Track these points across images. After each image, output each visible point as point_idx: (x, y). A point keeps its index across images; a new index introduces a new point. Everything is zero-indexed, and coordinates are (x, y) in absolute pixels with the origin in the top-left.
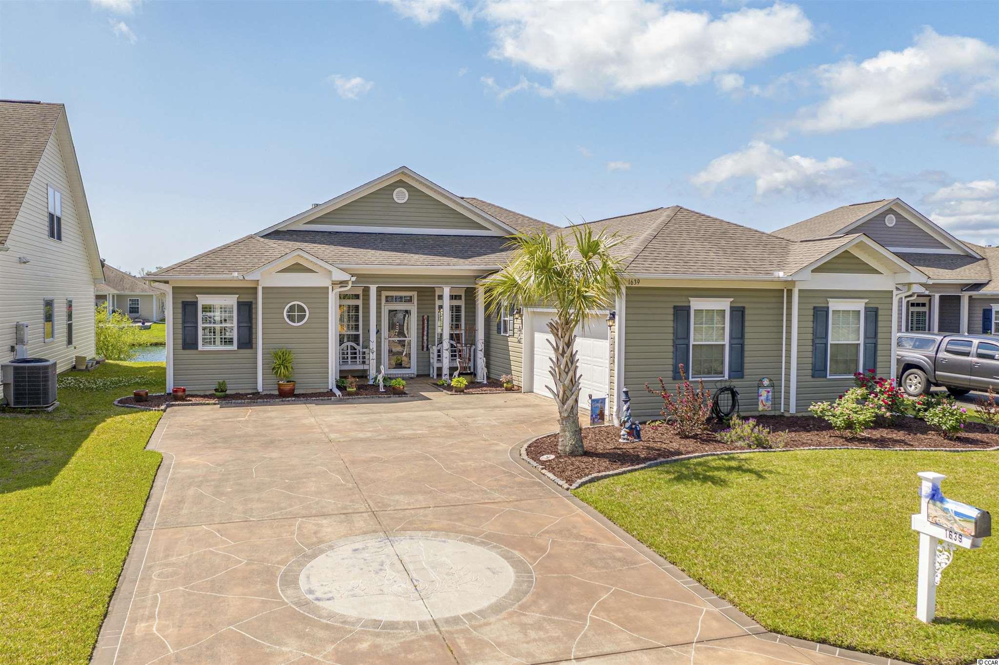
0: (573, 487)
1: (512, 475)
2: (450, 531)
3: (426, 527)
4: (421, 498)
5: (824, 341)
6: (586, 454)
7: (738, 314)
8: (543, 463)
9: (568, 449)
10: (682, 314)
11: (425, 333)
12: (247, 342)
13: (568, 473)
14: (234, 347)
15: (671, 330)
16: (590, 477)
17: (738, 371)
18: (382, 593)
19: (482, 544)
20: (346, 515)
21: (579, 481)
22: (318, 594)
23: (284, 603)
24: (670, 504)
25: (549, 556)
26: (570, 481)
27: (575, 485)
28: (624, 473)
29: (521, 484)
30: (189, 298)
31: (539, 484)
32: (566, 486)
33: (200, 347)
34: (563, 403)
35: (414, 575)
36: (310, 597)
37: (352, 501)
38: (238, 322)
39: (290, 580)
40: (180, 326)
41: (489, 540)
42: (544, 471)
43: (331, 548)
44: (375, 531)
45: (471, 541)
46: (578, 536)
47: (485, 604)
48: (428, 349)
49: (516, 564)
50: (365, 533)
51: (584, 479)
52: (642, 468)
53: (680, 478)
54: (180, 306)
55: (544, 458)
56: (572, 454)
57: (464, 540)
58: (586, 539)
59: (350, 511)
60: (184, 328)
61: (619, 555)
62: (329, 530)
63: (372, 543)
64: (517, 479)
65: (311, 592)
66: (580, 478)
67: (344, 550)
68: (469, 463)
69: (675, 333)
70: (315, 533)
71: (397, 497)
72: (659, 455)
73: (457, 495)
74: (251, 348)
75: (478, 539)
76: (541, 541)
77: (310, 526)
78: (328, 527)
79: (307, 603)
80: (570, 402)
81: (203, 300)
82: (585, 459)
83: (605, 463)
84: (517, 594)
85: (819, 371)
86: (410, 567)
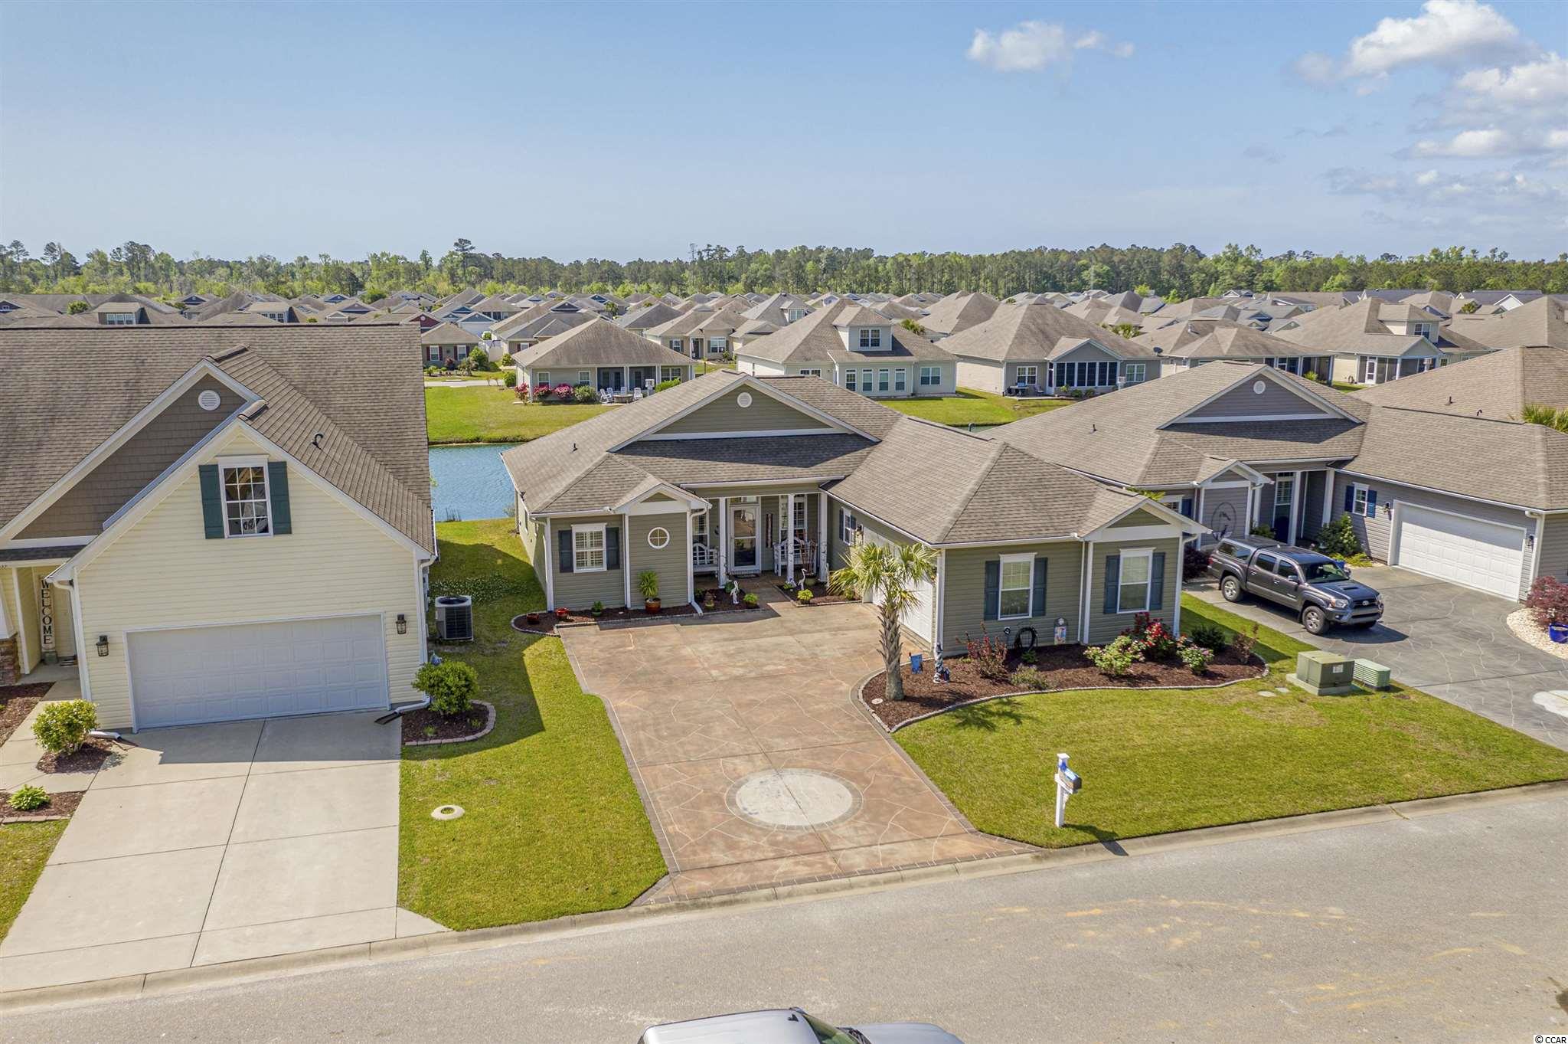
0: (892, 731)
1: (852, 719)
2: (814, 768)
3: (799, 765)
4: (793, 740)
5: (1115, 584)
6: (906, 698)
7: (1042, 564)
8: (873, 707)
9: (892, 696)
10: (993, 568)
11: (769, 531)
12: (615, 563)
13: (890, 718)
14: (604, 568)
15: (983, 581)
16: (905, 722)
17: (1040, 610)
18: (782, 810)
19: (834, 777)
20: (749, 756)
21: (897, 726)
22: (750, 810)
23: (733, 816)
24: (952, 747)
25: (872, 786)
26: (891, 726)
27: (894, 730)
28: (930, 717)
29: (858, 727)
30: (564, 528)
31: (869, 727)
32: (888, 730)
33: (576, 570)
34: (889, 663)
35: (797, 799)
36: (746, 812)
37: (749, 744)
38: (607, 547)
39: (733, 803)
40: (557, 553)
41: (838, 775)
42: (874, 715)
43: (747, 780)
44: (769, 768)
45: (827, 775)
46: (890, 772)
47: (836, 816)
48: (772, 546)
49: (853, 791)
50: (763, 770)
51: (900, 725)
52: (942, 713)
53: (966, 723)
54: (557, 534)
55: (875, 701)
56: (895, 699)
57: (823, 775)
58: (895, 774)
59: (750, 752)
60: (561, 554)
61: (913, 785)
62: (741, 767)
63: (769, 777)
64: (855, 722)
65: (745, 809)
66: (897, 723)
67: (755, 781)
68: (821, 706)
69: (987, 583)
70: (734, 770)
71: (777, 740)
72: (958, 700)
73: (815, 738)
74: (619, 568)
75: (831, 774)
76: (868, 776)
77: (730, 763)
78: (741, 765)
79: (745, 816)
80: (894, 663)
81: (576, 529)
82: (905, 704)
83: (917, 707)
84: (853, 811)
85: (1109, 608)
86: (794, 794)
